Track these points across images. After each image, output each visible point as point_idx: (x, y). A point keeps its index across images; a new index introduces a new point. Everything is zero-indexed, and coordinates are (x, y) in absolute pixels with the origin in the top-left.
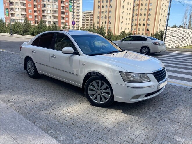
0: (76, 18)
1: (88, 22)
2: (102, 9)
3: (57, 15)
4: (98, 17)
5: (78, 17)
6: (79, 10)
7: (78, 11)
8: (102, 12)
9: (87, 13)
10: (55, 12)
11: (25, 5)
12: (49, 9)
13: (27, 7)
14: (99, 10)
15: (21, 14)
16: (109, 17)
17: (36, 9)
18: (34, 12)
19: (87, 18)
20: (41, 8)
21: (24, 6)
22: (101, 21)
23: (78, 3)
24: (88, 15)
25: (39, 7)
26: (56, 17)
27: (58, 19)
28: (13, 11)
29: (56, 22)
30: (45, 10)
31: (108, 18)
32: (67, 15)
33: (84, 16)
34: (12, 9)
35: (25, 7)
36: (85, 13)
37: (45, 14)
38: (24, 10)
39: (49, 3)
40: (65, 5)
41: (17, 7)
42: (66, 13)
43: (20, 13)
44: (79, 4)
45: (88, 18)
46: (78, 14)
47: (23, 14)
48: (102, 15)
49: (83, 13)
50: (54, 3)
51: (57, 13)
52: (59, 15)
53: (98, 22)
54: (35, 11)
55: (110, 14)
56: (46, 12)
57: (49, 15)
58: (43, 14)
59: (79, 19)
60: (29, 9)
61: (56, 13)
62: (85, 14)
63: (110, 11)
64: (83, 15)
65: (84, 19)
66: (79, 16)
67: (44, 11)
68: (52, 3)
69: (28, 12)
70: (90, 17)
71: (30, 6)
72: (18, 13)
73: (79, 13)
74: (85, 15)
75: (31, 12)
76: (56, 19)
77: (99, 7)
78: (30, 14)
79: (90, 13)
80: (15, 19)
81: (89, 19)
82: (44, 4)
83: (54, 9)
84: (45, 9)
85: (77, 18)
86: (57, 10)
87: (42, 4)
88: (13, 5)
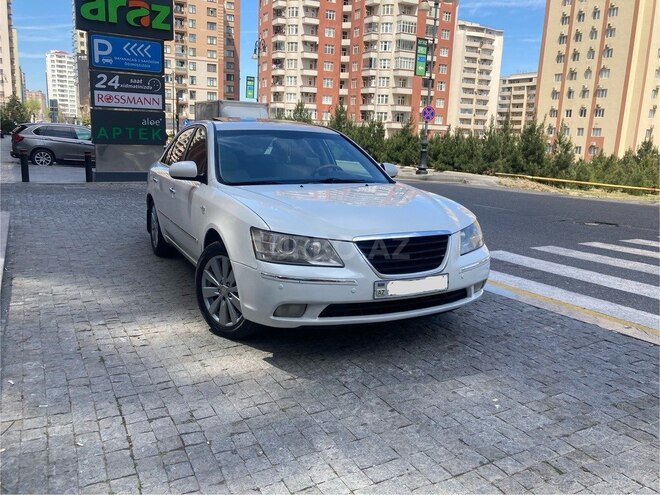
0: (475, 101)
1: (520, 114)
2: (572, 64)
3: (408, 91)
4: (555, 94)
5: (483, 97)
6: (488, 73)
7: (484, 77)
8: (573, 74)
9: (518, 81)
10: (403, 81)
11: (315, 65)
12: (385, 74)
13: (321, 72)
14: (559, 69)
15: (302, 93)
16: (599, 92)
17: (344, 75)
18: (338, 84)
19: (515, 97)
20: (360, 71)
21: (311, 68)
22: (565, 107)
23: (486, 50)
24: (520, 88)
25: (354, 69)
26: (403, 97)
27: (410, 105)
28: (281, 84)
29: (403, 114)
30: (373, 77)
31: (595, 95)
32: (443, 90)
33: (507, 93)
34: (278, 79)
35: (314, 73)
36: (511, 81)
37: (371, 90)
38: (311, 80)
39: (385, 55)
40: (439, 57)
41: (293, 73)
42: (437, 85)
43: (298, 91)
44: (490, 51)
45: (522, 96)
46: (484, 87)
47: (307, 94)
48: (569, 84)
49: (504, 81)
50: (402, 54)
51: (409, 84)
52: (417, 91)
53: (554, 112)
54: (342, 83)
55: (604, 82)
56: (373, 85)
57: (384, 92)
58: (364, 91)
59: (485, 102)
60: (324, 76)
61: (404, 86)
62: (508, 84)
63: (604, 68)
64: (504, 89)
65: (507, 102)
66: (487, 92)
67: (367, 80)
68: (397, 55)
69: (320, 87)
70: (528, 95)
71: (328, 68)
72: (292, 90)
73: (489, 81)
74: (509, 89)
75: (330, 87)
76: (403, 104)
77: (560, 57)
78: (328, 93)
79: (531, 80)
80: (283, 110)
81: (524, 101)
82: (371, 59)
83: (401, 73)
84: (372, 73)
85: (479, 101)
86: (412, 74)
87: (365, 60)
88: (281, 67)
